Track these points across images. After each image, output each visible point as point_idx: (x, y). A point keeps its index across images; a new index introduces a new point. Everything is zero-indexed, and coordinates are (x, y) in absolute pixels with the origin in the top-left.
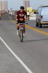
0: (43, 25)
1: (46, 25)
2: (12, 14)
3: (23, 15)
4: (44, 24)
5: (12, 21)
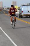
1: (25, 17)
4: (24, 16)
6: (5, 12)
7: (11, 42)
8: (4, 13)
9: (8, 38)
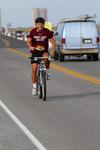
0: (66, 57)
2: (9, 35)
3: (43, 38)
5: (11, 50)
6: (7, 43)
7: (29, 140)
8: (5, 47)
9: (19, 128)
